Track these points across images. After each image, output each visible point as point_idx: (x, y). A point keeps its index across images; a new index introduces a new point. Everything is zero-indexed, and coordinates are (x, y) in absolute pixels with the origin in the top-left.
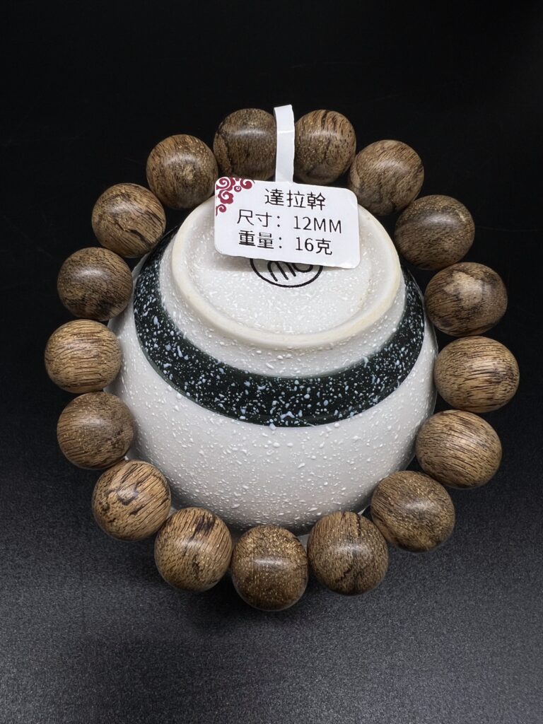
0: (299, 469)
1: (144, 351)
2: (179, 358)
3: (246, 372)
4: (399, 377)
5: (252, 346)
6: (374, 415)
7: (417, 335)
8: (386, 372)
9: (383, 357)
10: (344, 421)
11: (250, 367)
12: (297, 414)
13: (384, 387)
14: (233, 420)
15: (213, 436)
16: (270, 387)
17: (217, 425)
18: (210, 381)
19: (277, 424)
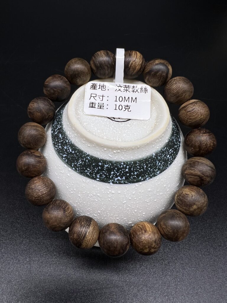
0: (123, 204)
1: (55, 150)
2: (70, 152)
3: (100, 159)
4: (169, 163)
5: (102, 147)
6: (158, 180)
7: (177, 144)
8: (163, 160)
9: (162, 153)
10: (144, 182)
11: (101, 156)
12: (122, 178)
13: (162, 167)
14: (94, 181)
15: (84, 188)
16: (110, 166)
17: (86, 183)
18: (83, 163)
19: (113, 183)
